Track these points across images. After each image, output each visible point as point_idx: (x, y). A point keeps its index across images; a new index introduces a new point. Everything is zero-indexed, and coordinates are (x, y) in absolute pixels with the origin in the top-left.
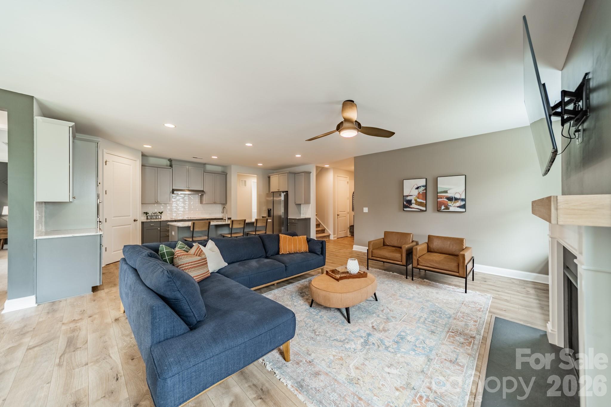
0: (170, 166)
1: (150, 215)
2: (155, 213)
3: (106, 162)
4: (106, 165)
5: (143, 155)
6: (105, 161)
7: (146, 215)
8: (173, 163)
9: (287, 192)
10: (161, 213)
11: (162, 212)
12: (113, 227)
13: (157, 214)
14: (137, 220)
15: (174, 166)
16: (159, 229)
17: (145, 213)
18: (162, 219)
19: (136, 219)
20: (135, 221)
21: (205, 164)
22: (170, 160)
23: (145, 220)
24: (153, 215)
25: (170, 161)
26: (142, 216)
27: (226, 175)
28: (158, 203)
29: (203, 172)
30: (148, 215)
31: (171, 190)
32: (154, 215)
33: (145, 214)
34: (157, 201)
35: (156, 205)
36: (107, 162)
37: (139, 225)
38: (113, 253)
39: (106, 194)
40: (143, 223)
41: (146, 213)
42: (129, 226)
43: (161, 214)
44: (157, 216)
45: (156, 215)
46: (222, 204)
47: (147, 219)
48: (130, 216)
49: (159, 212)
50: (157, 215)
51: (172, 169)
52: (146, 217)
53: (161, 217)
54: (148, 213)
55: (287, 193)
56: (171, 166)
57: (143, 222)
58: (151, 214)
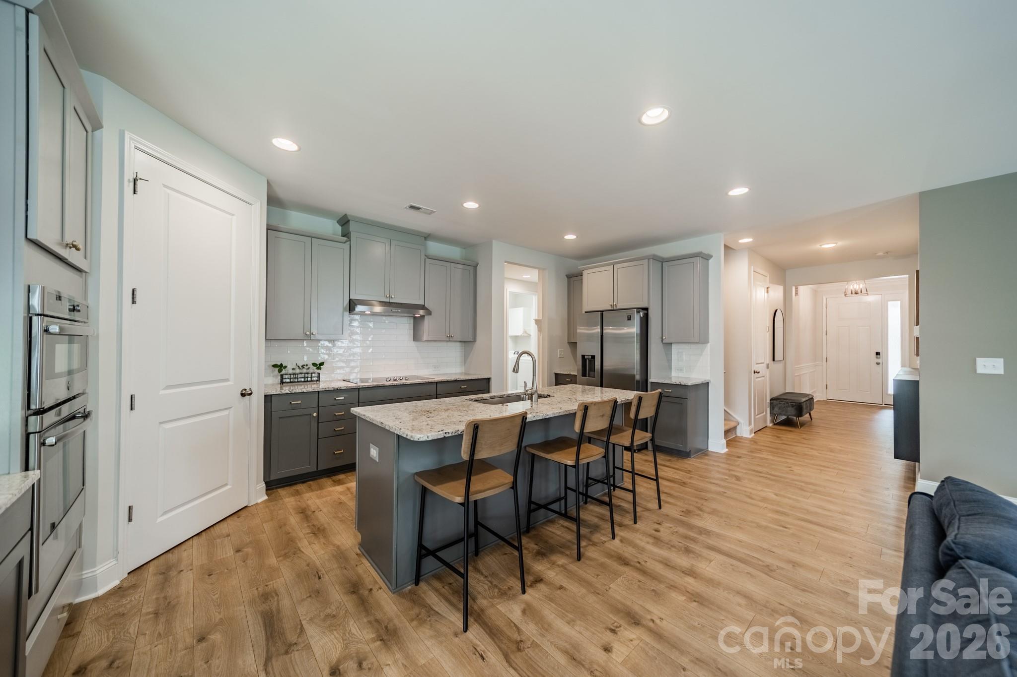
0: (343, 236)
1: (291, 371)
2: (303, 366)
3: (135, 180)
4: (135, 192)
5: (274, 201)
6: (129, 176)
7: (280, 371)
8: (352, 227)
9: (646, 309)
10: (319, 366)
11: (322, 364)
12: (161, 423)
13: (309, 368)
14: (250, 392)
15: (353, 236)
16: (315, 414)
17: (275, 366)
18: (322, 386)
19: (248, 389)
20: (243, 395)
21: (427, 237)
22: (344, 222)
23: (276, 390)
24: (298, 371)
25: (342, 226)
26: (266, 376)
27: (475, 267)
28: (312, 337)
29: (423, 257)
30: (283, 372)
31: (347, 302)
32: (301, 371)
33: (277, 369)
34: (308, 333)
35: (305, 345)
36: (139, 183)
37: (257, 404)
38: (160, 520)
39: (134, 302)
40: (268, 398)
41: (280, 367)
42: (226, 412)
43: (319, 368)
44: (308, 373)
45: (305, 371)
46: (460, 341)
47: (282, 382)
48: (227, 380)
49: (314, 365)
50: (308, 371)
51: (348, 243)
52: (280, 377)
53: (318, 377)
54: (286, 367)
55: (646, 312)
56: (346, 234)
57: (271, 396)
58: (293, 369)
